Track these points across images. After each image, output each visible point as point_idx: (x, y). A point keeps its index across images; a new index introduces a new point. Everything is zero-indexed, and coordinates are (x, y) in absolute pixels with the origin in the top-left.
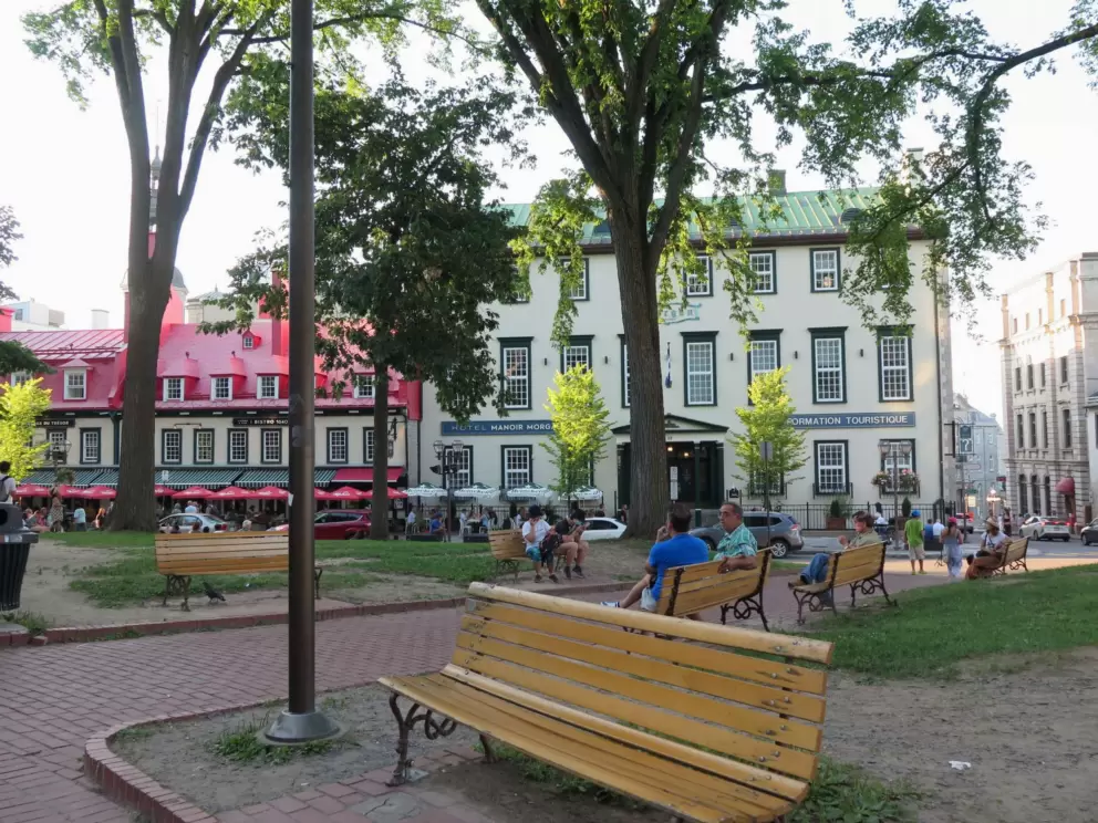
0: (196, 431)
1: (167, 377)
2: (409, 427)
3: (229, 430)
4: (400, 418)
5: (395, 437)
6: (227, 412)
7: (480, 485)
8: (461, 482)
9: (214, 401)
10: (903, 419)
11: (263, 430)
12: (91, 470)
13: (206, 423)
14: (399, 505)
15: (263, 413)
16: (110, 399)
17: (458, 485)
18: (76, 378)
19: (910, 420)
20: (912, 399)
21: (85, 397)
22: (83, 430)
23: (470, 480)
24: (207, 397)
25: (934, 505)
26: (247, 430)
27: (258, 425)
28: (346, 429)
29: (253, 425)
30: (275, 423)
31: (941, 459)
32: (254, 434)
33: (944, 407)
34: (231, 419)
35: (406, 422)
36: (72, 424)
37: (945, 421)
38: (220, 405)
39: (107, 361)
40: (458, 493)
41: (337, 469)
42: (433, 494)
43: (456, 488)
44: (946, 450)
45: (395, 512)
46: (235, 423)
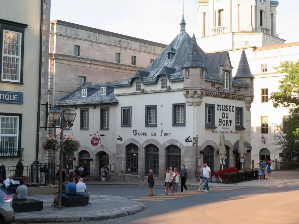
10: (15, 97)
19: (19, 99)
20: (21, 83)
25: (32, 166)
31: (38, 131)
33: (42, 91)
37: (42, 102)
44: (42, 124)
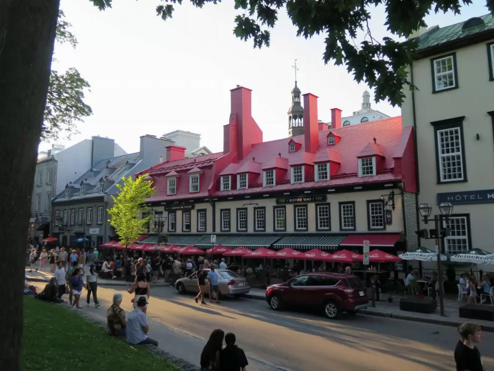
0: (255, 208)
1: (238, 174)
2: (405, 198)
3: (274, 207)
4: (397, 191)
5: (394, 208)
6: (272, 195)
7: (479, 251)
8: (460, 247)
9: (265, 187)
11: (295, 206)
12: (201, 235)
13: (261, 203)
14: (399, 267)
15: (295, 193)
16: (209, 190)
17: (457, 250)
18: (195, 178)
21: (199, 191)
22: (198, 211)
23: (467, 246)
24: (261, 185)
26: (285, 207)
27: (292, 203)
28: (353, 202)
29: (289, 203)
30: (303, 200)
32: (290, 208)
34: (274, 200)
35: (402, 194)
36: (193, 208)
38: (268, 189)
39: (210, 167)
40: (454, 258)
41: (347, 235)
42: (429, 258)
43: (455, 253)
45: (396, 273)
46: (278, 202)
